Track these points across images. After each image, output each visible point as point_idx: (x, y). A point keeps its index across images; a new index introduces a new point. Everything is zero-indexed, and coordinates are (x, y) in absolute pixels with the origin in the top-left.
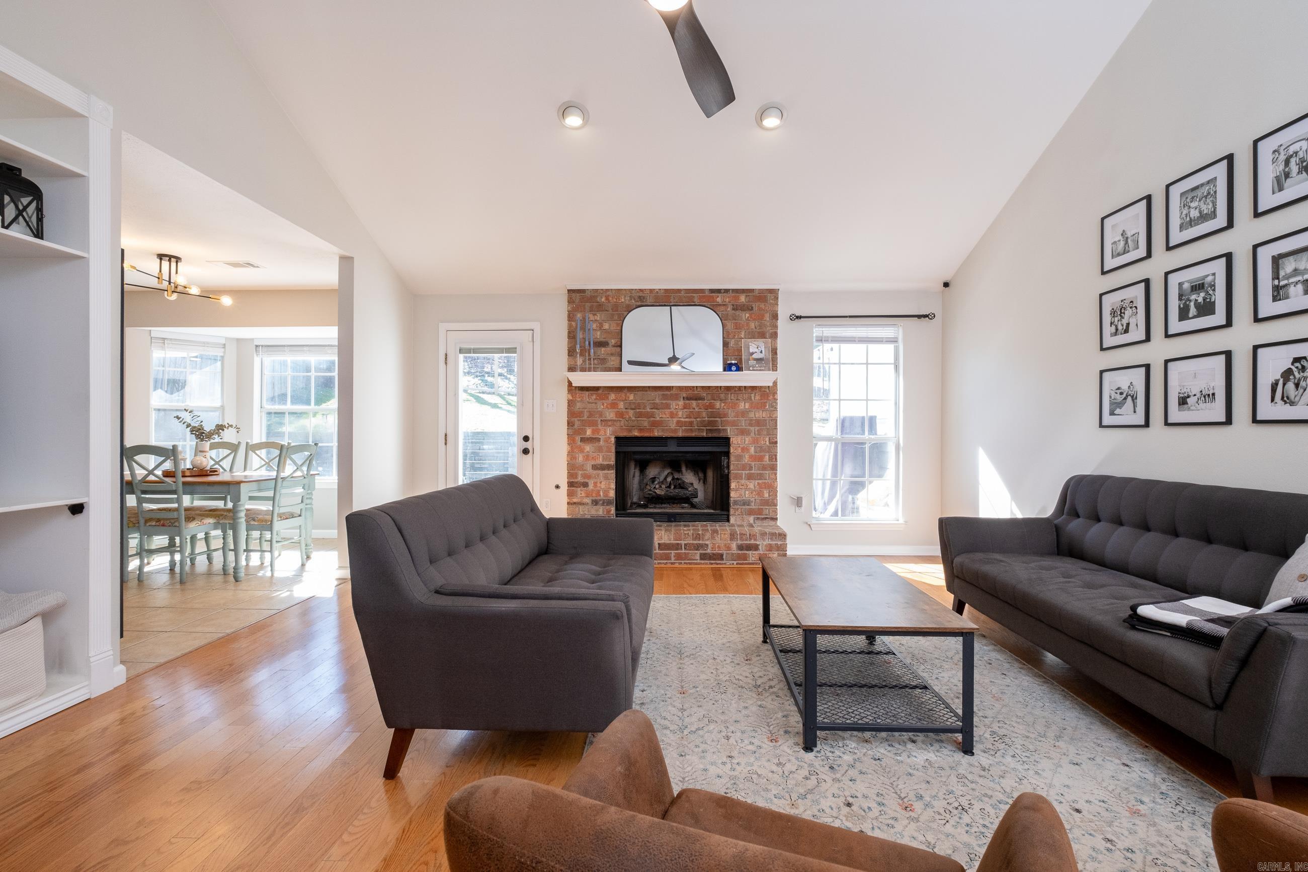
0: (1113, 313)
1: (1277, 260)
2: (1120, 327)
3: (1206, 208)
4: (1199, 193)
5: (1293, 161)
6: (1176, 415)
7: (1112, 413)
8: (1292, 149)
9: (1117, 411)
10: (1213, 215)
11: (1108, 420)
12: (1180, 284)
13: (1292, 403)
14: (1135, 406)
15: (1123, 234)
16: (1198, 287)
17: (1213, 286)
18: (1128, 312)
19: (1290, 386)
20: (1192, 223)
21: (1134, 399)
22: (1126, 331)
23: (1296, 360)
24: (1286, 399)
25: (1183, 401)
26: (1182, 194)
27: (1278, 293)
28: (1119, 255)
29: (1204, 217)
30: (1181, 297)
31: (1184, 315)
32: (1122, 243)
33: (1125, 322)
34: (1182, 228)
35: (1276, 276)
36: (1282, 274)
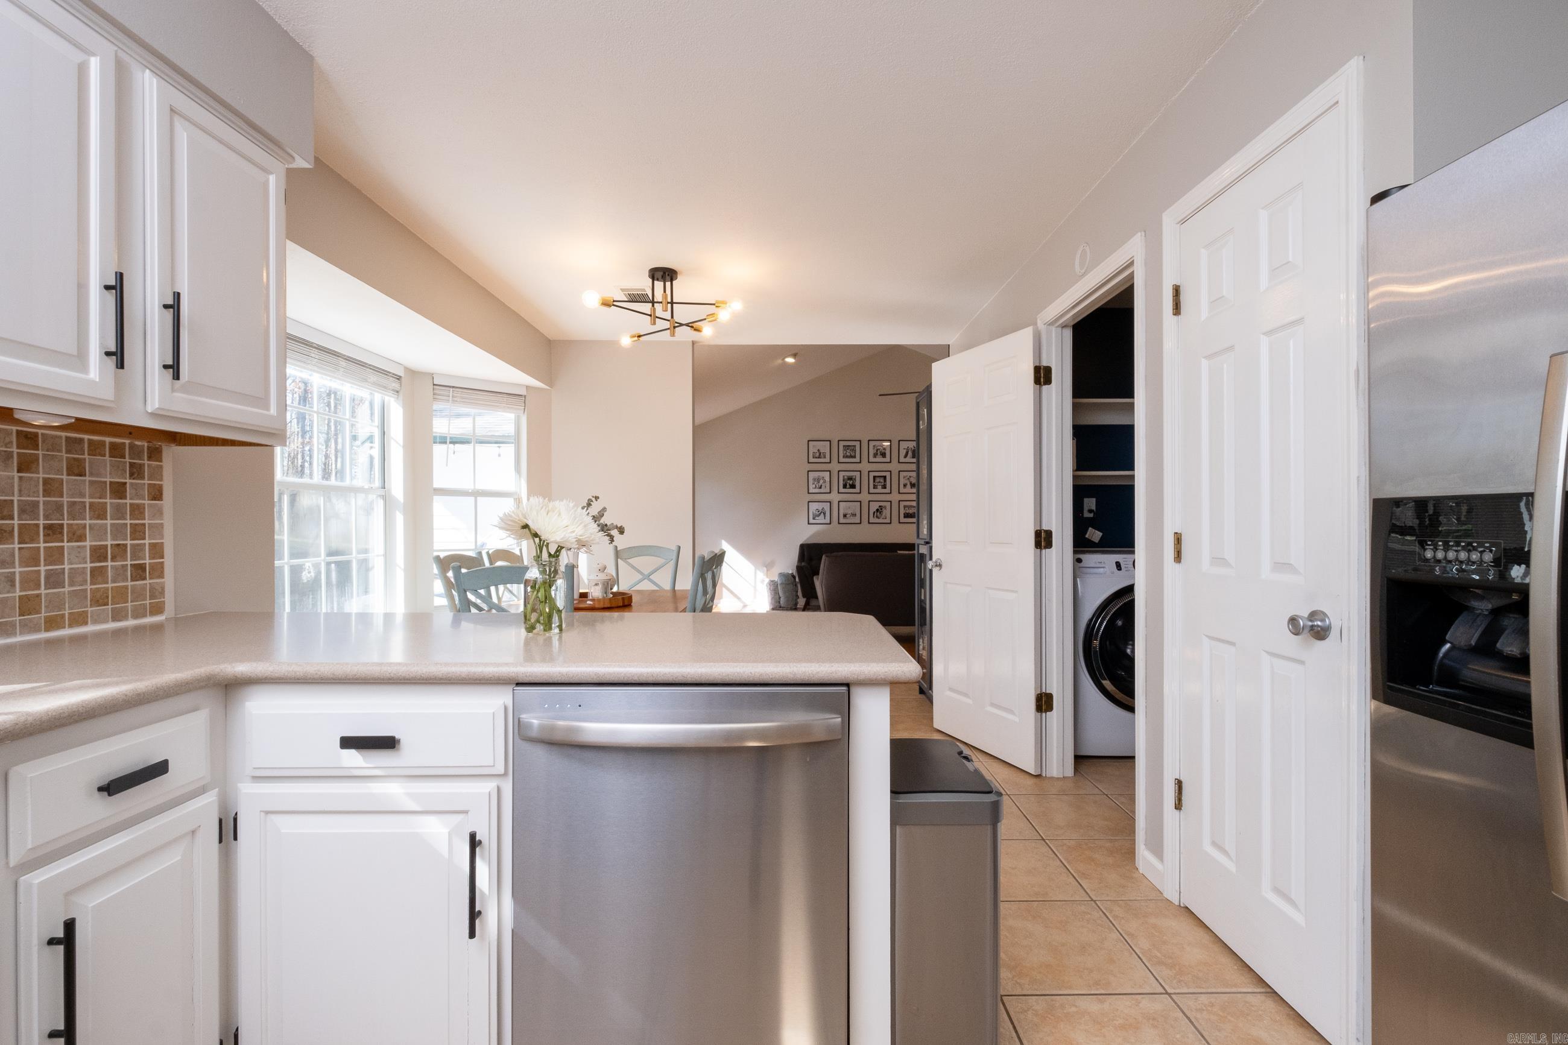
0: (814, 479)
1: (875, 477)
2: (817, 486)
3: (853, 454)
4: (850, 448)
5: (878, 451)
6: (842, 520)
7: (814, 519)
8: (878, 448)
9: (817, 518)
10: (854, 457)
11: (811, 521)
12: (844, 476)
13: (879, 518)
14: (825, 516)
15: (818, 450)
16: (850, 478)
17: (855, 479)
18: (821, 481)
19: (878, 513)
20: (847, 457)
21: (824, 514)
22: (820, 488)
23: (880, 506)
24: (877, 517)
25: (845, 516)
26: (844, 446)
27: (875, 487)
28: (816, 458)
29: (851, 457)
30: (844, 481)
31: (845, 486)
32: (818, 454)
33: (820, 484)
34: (844, 457)
35: (874, 481)
36: (876, 481)
